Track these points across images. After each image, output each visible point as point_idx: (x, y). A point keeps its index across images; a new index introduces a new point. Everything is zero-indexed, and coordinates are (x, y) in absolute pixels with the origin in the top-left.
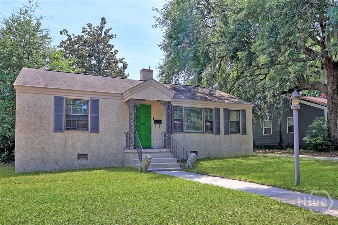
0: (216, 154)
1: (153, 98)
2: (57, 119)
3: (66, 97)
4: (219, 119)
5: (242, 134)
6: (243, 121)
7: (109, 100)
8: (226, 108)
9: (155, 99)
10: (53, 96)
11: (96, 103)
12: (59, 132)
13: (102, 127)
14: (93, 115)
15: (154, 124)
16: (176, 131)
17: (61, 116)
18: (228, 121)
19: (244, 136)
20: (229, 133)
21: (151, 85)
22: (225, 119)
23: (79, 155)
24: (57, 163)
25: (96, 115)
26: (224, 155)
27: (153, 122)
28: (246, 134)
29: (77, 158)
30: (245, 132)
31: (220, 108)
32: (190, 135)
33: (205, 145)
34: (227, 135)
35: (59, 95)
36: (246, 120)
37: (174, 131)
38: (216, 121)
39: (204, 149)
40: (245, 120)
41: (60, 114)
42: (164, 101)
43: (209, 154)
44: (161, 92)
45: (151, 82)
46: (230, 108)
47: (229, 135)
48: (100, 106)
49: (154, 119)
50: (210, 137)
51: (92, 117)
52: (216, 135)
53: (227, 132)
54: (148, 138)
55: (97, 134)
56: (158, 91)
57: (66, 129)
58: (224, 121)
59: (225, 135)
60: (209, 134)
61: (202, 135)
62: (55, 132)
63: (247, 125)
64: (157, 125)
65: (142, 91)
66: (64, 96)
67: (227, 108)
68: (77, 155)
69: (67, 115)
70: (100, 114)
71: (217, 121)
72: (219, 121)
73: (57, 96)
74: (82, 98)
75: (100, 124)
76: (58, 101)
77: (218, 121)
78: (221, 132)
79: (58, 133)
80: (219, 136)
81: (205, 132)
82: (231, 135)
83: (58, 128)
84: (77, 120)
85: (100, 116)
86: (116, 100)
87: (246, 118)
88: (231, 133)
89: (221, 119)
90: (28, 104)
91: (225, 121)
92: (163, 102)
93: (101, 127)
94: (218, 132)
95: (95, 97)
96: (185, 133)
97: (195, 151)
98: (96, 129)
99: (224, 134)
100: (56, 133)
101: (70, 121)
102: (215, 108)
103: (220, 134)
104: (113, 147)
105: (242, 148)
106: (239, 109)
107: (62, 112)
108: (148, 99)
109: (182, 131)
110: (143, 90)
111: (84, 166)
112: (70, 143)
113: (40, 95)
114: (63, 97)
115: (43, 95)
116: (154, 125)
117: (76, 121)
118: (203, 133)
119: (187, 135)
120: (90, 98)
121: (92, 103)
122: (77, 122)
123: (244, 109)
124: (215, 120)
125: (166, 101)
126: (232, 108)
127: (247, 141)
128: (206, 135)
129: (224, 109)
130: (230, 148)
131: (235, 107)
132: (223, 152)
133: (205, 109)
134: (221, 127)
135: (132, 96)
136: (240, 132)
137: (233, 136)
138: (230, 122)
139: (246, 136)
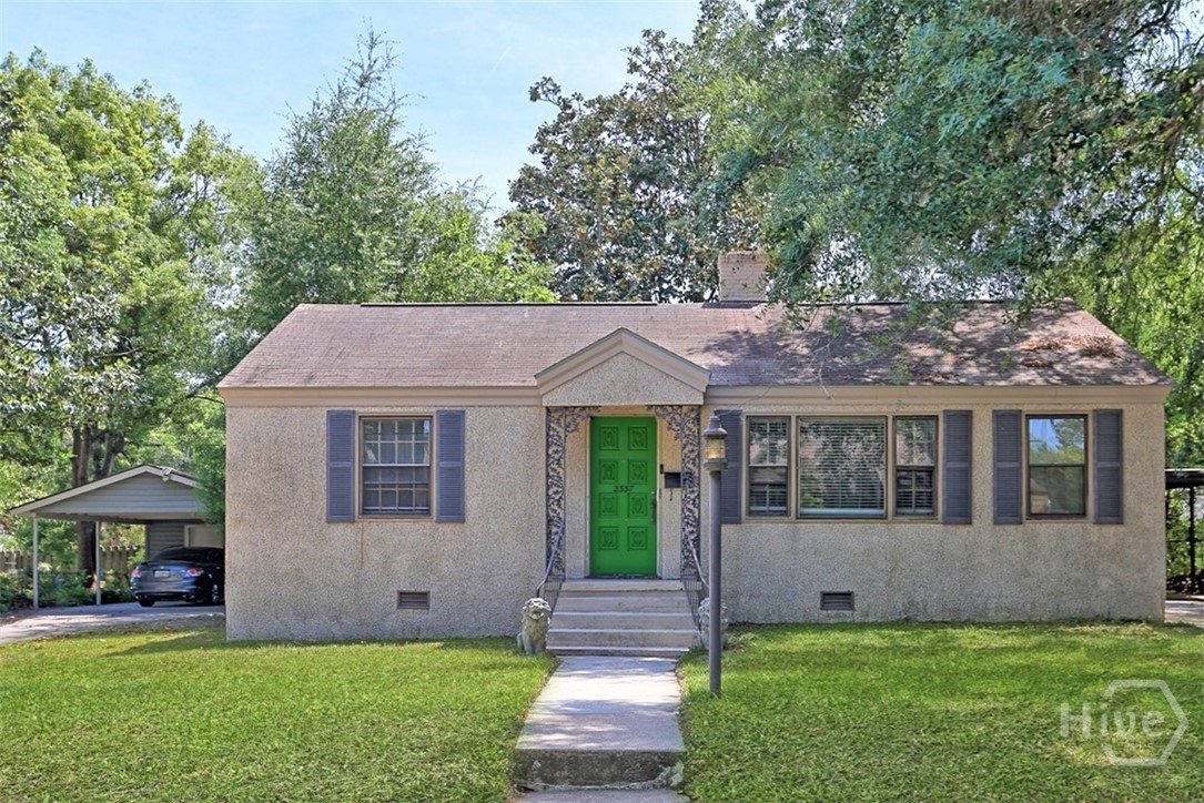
0: (950, 606)
1: (629, 399)
2: (338, 479)
3: (362, 410)
4: (967, 456)
5: (1097, 523)
6: (1102, 464)
7: (500, 410)
8: (1008, 408)
9: (637, 403)
10: (325, 412)
11: (453, 423)
12: (343, 521)
13: (476, 504)
14: (444, 464)
15: (666, 487)
16: (760, 513)
17: (348, 471)
18: (1015, 465)
19: (1110, 530)
20: (1021, 516)
21: (622, 352)
22: (998, 456)
23: (401, 594)
24: (337, 618)
25: (456, 464)
26: (992, 612)
27: (660, 479)
28: (1120, 522)
29: (395, 605)
30: (1113, 511)
31: (971, 412)
32: (818, 526)
33: (893, 569)
34: (1011, 528)
35: (341, 405)
36: (1127, 456)
37: (750, 513)
38: (951, 465)
39: (889, 584)
40: (1118, 455)
41: (346, 464)
42: (671, 406)
43: (912, 603)
44: (659, 375)
45: (620, 342)
46: (1027, 409)
47: (1020, 528)
48: (468, 434)
49: (665, 471)
50: (916, 534)
51: (441, 470)
52: (951, 528)
53: (1009, 511)
54: (644, 540)
55: (457, 527)
56: (646, 370)
57: (365, 512)
58: (995, 464)
59: (998, 527)
60: (911, 522)
61: (880, 526)
62: (330, 521)
63: (1127, 477)
64: (677, 493)
65: (586, 377)
66: (357, 409)
67: (1014, 407)
68: (396, 595)
69: (364, 468)
70: (467, 458)
71: (954, 469)
72: (963, 465)
73: (336, 409)
74: (412, 410)
75: (467, 494)
76: (339, 423)
77: (958, 465)
78: (976, 511)
79: (341, 526)
80: (963, 530)
81: (897, 514)
82: (1030, 525)
83: (339, 511)
84: (397, 482)
85: (467, 465)
86: (521, 410)
87: (1126, 446)
88: (1031, 516)
89: (976, 457)
90: (256, 439)
91: (1001, 465)
92: (670, 409)
93: (473, 503)
94: (962, 512)
95: (451, 404)
96: (797, 518)
97: (845, 590)
98: (454, 511)
99: (991, 521)
100: (333, 526)
101: (377, 486)
102: (945, 411)
103: (970, 523)
104: (514, 571)
105: (1095, 586)
106: (1086, 408)
107: (350, 458)
108: (609, 404)
109: (786, 513)
110: (591, 372)
111: (419, 630)
112: (375, 556)
113: (289, 411)
114: (354, 412)
115: (295, 410)
116: (666, 493)
117: (394, 486)
118: (883, 517)
119: (804, 526)
120: (434, 410)
121: (441, 426)
122: (397, 489)
123: (1118, 407)
124: (944, 465)
125: (681, 406)
126: (1041, 408)
127: (1128, 551)
128: (898, 526)
129: (994, 411)
130: (1028, 581)
131: (1059, 401)
132: (988, 598)
133: (896, 418)
134: (975, 490)
135: (549, 396)
136: (1083, 514)
137: (1045, 529)
138: (1030, 467)
139: (1121, 529)
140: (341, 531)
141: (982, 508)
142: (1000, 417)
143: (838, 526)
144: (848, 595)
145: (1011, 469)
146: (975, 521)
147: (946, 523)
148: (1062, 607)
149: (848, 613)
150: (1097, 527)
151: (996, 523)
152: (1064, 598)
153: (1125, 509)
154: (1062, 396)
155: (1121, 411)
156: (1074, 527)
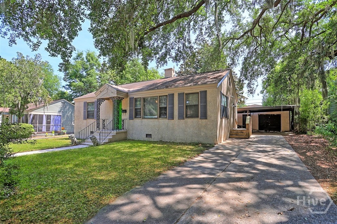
2: (84, 113)
4: (173, 104)
5: (200, 119)
6: (202, 104)
8: (181, 92)
9: (108, 97)
14: (95, 110)
16: (136, 118)
17: (86, 112)
18: (183, 105)
19: (204, 120)
20: (184, 117)
22: (179, 104)
23: (91, 131)
26: (178, 140)
29: (90, 133)
30: (205, 116)
31: (174, 94)
33: (159, 129)
34: (182, 120)
36: (208, 102)
39: (158, 132)
40: (206, 102)
41: (85, 110)
43: (162, 137)
46: (186, 92)
47: (184, 120)
49: (123, 109)
50: (163, 122)
52: (170, 120)
53: (181, 117)
56: (109, 90)
57: (87, 118)
58: (178, 106)
60: (162, 119)
61: (156, 120)
63: (208, 107)
64: (124, 114)
66: (86, 102)
67: (183, 92)
69: (88, 111)
71: (170, 107)
72: (172, 106)
74: (92, 101)
76: (85, 104)
78: (174, 117)
80: (172, 121)
81: (159, 117)
82: (186, 120)
87: (207, 99)
88: (187, 117)
89: (175, 104)
91: (180, 106)
94: (172, 117)
96: (142, 118)
98: (96, 118)
99: (177, 119)
101: (89, 114)
102: (169, 94)
103: (173, 119)
105: (200, 134)
106: (199, 91)
115: (81, 102)
118: (157, 118)
119: (143, 120)
121: (95, 103)
122: (91, 114)
123: (206, 90)
124: (168, 106)
125: (114, 97)
126: (188, 91)
127: (208, 126)
128: (160, 120)
129: (178, 93)
130: (185, 133)
131: (192, 90)
132: (177, 137)
133: (159, 96)
134: (174, 112)
135: (97, 97)
136: (198, 117)
137: (189, 120)
138: (186, 106)
139: (206, 120)
140: (85, 121)
141: (176, 116)
142: (179, 94)
143: (149, 120)
144: (151, 135)
145: (182, 106)
146: (174, 119)
147: (168, 119)
148: (193, 139)
149: (151, 139)
150: (201, 120)
151: (178, 119)
152: (193, 137)
153: (207, 115)
154: (193, 88)
155: (206, 91)
156: (195, 120)
